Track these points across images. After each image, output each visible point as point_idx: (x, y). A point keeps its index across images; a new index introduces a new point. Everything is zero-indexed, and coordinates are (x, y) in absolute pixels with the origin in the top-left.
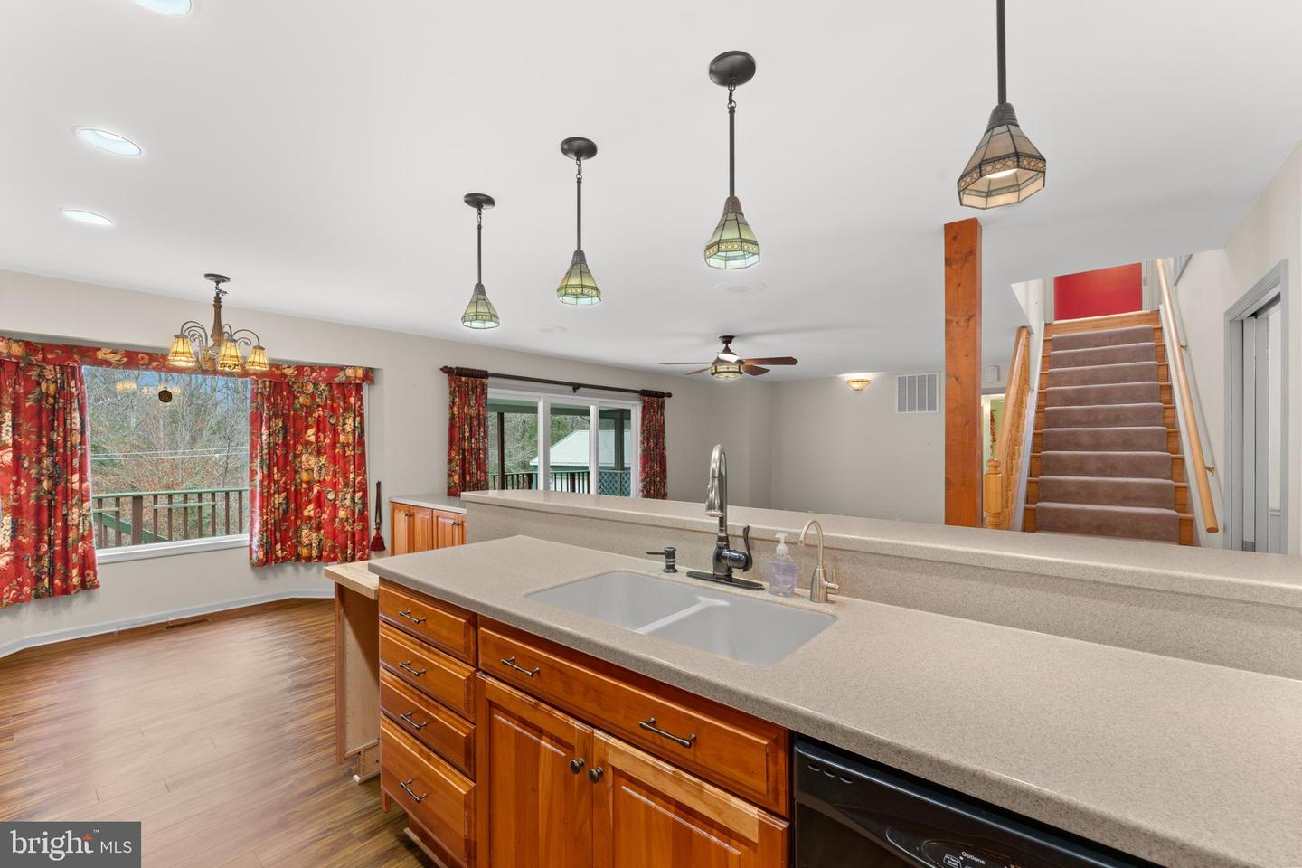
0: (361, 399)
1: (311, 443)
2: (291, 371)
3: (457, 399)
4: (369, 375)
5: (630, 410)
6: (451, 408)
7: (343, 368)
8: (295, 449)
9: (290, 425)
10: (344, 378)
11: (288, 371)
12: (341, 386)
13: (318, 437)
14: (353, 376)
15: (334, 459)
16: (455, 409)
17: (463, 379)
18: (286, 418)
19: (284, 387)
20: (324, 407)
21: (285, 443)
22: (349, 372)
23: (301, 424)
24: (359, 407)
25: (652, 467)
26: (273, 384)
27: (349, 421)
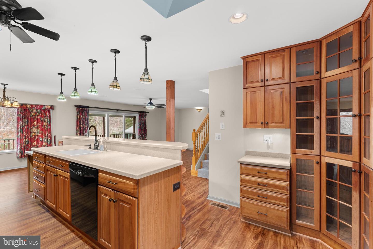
0: (50, 114)
1: (35, 125)
2: (29, 106)
3: (79, 114)
4: (52, 107)
5: (136, 117)
6: (77, 116)
7: (44, 106)
8: (31, 127)
9: (29, 120)
10: (45, 108)
11: (28, 106)
12: (44, 110)
13: (37, 124)
14: (47, 107)
15: (42, 130)
16: (78, 116)
17: (81, 108)
18: (28, 119)
19: (27, 110)
20: (39, 116)
21: (28, 125)
22: (46, 107)
23: (32, 120)
24: (49, 116)
25: (142, 132)
26: (24, 110)
27: (46, 119)
